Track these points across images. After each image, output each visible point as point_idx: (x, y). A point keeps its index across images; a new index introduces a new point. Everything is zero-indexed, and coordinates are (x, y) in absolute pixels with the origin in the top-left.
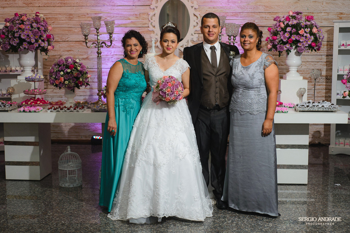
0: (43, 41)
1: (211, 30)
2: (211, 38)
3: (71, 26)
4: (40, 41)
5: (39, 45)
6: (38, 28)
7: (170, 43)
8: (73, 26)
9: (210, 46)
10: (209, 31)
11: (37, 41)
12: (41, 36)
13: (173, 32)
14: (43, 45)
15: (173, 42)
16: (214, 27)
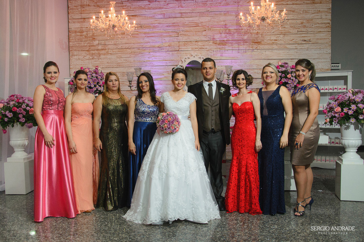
0: (100, 86)
1: (208, 71)
2: (209, 77)
3: (123, 80)
4: (98, 86)
5: (97, 89)
6: (97, 77)
7: (180, 82)
8: (125, 80)
9: (208, 83)
10: (207, 72)
11: (95, 86)
12: (98, 83)
13: (182, 72)
14: (99, 89)
15: (182, 80)
16: (210, 68)
